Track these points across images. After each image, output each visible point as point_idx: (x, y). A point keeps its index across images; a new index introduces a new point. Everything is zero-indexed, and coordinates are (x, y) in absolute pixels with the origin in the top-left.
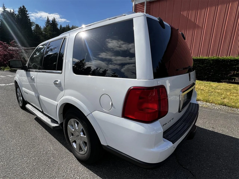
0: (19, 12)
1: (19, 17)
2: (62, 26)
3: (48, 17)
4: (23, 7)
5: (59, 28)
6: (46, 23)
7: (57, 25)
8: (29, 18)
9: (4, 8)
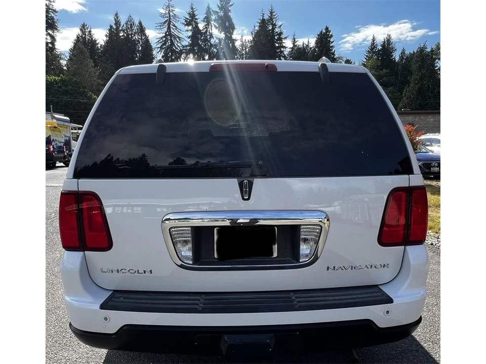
0: (317, 43)
1: (315, 52)
2: (407, 52)
3: (374, 38)
4: (327, 29)
5: (397, 59)
6: (369, 51)
7: (391, 53)
8: (333, 50)
9: (295, 40)
